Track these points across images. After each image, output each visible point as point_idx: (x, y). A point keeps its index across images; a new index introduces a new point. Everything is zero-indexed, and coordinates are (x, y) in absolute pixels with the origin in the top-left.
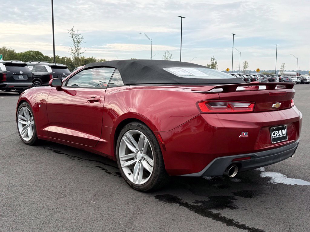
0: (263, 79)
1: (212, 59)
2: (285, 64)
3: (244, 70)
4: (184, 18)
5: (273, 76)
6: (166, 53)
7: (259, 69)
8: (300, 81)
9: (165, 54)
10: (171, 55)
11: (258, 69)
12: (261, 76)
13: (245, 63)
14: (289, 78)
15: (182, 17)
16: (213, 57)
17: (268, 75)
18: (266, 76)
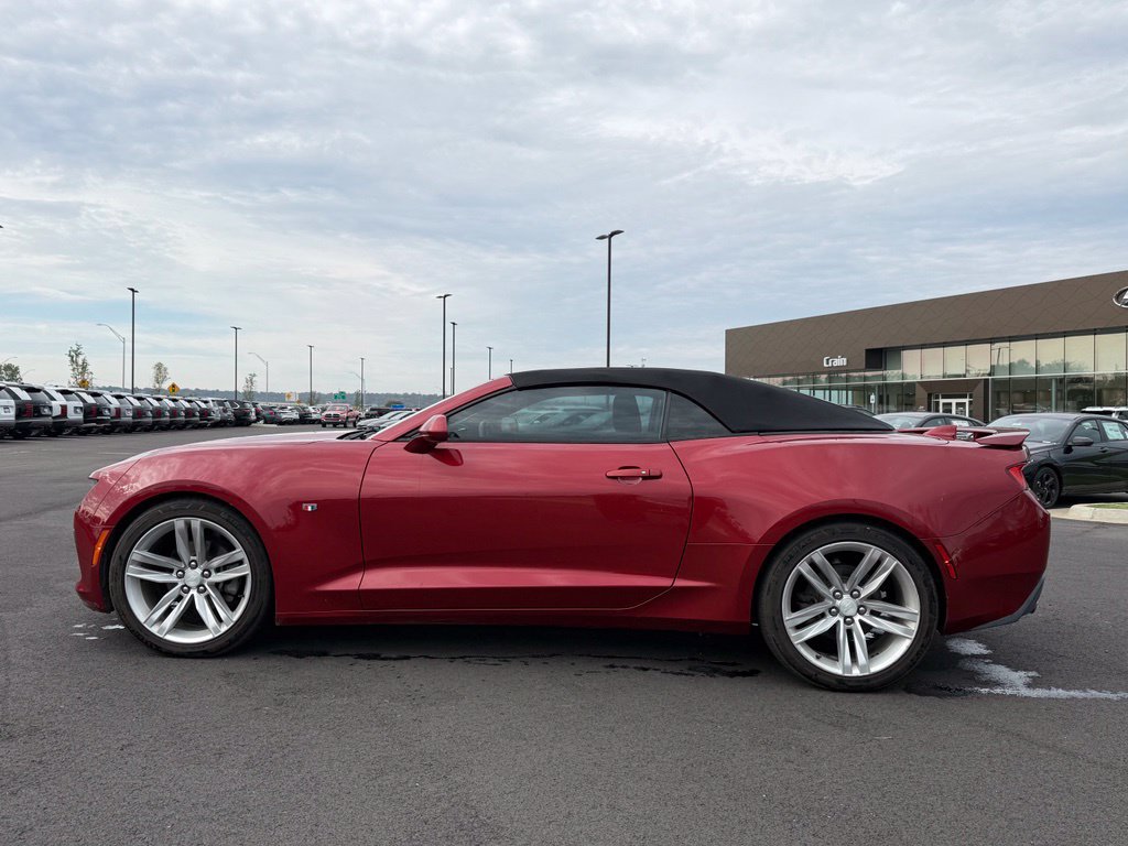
0: (225, 411)
1: (73, 354)
2: (254, 375)
3: (157, 386)
5: (242, 404)
8: (297, 417)
11: (173, 386)
12: (221, 403)
13: (159, 369)
14: (276, 410)
17: (231, 402)
18: (227, 404)
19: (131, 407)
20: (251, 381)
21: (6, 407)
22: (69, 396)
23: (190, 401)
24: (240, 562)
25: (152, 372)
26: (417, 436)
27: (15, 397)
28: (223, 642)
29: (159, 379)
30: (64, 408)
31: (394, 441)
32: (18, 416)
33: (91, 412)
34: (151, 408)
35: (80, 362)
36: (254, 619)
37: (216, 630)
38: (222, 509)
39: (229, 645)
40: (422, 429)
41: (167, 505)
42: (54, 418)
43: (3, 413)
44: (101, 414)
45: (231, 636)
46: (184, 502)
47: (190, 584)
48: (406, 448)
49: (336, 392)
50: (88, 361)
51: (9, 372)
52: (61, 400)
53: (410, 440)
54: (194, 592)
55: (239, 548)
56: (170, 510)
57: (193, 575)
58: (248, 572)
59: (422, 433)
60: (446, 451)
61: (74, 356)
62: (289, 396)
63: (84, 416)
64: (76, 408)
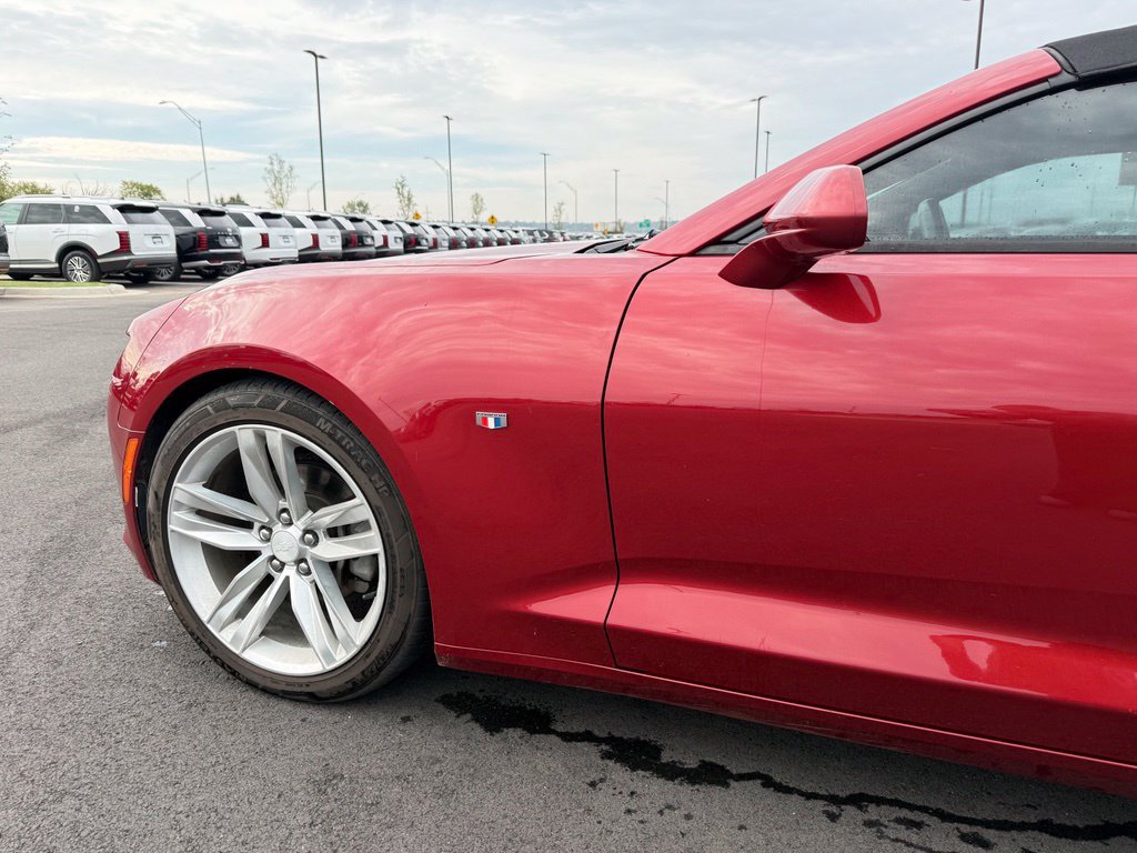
1: (399, 186)
2: (563, 204)
3: (474, 216)
4: (322, 57)
5: (551, 234)
6: (275, 163)
7: (495, 216)
9: (272, 163)
10: (291, 168)
12: (530, 233)
13: (476, 200)
15: (318, 54)
16: (400, 179)
17: (541, 232)
18: (537, 234)
19: (447, 237)
20: (559, 210)
21: (332, 237)
22: (389, 226)
23: (501, 231)
24: (364, 525)
25: (470, 204)
26: (762, 236)
27: (340, 227)
28: (340, 682)
29: (477, 210)
30: (385, 239)
31: (693, 254)
32: (344, 246)
33: (410, 243)
34: (465, 238)
35: (406, 194)
36: (396, 647)
37: (328, 656)
38: (320, 412)
39: (351, 690)
40: (772, 216)
41: (221, 395)
42: (377, 248)
43: (330, 243)
44: (419, 244)
45: (355, 673)
46: (252, 390)
47: (282, 556)
48: (728, 274)
49: (642, 220)
50: (413, 193)
51: (362, 208)
52: (382, 230)
53: (736, 249)
54: (290, 571)
55: (360, 498)
56: (226, 407)
57: (286, 540)
58: (378, 549)
59: (773, 226)
60: (838, 281)
61: (400, 186)
62: (597, 225)
63: (405, 246)
64: (396, 238)
